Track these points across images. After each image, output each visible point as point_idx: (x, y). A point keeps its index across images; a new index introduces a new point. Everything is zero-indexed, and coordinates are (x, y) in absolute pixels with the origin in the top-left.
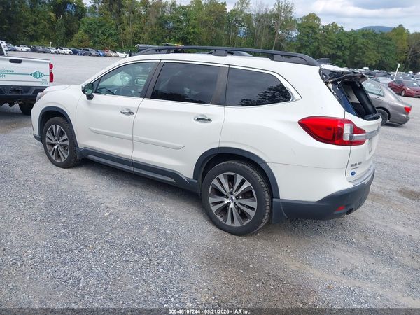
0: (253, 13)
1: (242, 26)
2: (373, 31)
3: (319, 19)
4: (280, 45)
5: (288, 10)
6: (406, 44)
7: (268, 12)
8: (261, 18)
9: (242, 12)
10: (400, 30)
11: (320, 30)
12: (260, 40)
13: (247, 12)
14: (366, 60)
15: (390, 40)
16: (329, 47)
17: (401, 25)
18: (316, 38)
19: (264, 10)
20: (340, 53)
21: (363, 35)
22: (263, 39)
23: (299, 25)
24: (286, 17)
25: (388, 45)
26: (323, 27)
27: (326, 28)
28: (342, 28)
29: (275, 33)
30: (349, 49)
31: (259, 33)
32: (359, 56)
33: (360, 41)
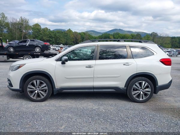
0: (9, 22)
1: (5, 28)
2: (61, 31)
3: (40, 26)
4: (26, 37)
5: (27, 22)
6: (73, 36)
7: (17, 22)
8: (14, 24)
9: (4, 21)
10: (70, 31)
11: (42, 30)
12: (15, 34)
13: (6, 21)
14: (61, 42)
15: (68, 34)
16: (46, 37)
17: (69, 29)
18: (41, 34)
19: (15, 21)
20: (51, 39)
21: (58, 32)
22: (17, 34)
23: (33, 28)
24: (26, 24)
25: (67, 36)
26: (43, 29)
27: (44, 29)
28: (50, 30)
29: (22, 32)
30: (54, 37)
31: (14, 31)
32: (58, 40)
33: (57, 35)
